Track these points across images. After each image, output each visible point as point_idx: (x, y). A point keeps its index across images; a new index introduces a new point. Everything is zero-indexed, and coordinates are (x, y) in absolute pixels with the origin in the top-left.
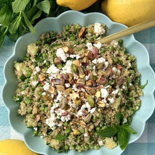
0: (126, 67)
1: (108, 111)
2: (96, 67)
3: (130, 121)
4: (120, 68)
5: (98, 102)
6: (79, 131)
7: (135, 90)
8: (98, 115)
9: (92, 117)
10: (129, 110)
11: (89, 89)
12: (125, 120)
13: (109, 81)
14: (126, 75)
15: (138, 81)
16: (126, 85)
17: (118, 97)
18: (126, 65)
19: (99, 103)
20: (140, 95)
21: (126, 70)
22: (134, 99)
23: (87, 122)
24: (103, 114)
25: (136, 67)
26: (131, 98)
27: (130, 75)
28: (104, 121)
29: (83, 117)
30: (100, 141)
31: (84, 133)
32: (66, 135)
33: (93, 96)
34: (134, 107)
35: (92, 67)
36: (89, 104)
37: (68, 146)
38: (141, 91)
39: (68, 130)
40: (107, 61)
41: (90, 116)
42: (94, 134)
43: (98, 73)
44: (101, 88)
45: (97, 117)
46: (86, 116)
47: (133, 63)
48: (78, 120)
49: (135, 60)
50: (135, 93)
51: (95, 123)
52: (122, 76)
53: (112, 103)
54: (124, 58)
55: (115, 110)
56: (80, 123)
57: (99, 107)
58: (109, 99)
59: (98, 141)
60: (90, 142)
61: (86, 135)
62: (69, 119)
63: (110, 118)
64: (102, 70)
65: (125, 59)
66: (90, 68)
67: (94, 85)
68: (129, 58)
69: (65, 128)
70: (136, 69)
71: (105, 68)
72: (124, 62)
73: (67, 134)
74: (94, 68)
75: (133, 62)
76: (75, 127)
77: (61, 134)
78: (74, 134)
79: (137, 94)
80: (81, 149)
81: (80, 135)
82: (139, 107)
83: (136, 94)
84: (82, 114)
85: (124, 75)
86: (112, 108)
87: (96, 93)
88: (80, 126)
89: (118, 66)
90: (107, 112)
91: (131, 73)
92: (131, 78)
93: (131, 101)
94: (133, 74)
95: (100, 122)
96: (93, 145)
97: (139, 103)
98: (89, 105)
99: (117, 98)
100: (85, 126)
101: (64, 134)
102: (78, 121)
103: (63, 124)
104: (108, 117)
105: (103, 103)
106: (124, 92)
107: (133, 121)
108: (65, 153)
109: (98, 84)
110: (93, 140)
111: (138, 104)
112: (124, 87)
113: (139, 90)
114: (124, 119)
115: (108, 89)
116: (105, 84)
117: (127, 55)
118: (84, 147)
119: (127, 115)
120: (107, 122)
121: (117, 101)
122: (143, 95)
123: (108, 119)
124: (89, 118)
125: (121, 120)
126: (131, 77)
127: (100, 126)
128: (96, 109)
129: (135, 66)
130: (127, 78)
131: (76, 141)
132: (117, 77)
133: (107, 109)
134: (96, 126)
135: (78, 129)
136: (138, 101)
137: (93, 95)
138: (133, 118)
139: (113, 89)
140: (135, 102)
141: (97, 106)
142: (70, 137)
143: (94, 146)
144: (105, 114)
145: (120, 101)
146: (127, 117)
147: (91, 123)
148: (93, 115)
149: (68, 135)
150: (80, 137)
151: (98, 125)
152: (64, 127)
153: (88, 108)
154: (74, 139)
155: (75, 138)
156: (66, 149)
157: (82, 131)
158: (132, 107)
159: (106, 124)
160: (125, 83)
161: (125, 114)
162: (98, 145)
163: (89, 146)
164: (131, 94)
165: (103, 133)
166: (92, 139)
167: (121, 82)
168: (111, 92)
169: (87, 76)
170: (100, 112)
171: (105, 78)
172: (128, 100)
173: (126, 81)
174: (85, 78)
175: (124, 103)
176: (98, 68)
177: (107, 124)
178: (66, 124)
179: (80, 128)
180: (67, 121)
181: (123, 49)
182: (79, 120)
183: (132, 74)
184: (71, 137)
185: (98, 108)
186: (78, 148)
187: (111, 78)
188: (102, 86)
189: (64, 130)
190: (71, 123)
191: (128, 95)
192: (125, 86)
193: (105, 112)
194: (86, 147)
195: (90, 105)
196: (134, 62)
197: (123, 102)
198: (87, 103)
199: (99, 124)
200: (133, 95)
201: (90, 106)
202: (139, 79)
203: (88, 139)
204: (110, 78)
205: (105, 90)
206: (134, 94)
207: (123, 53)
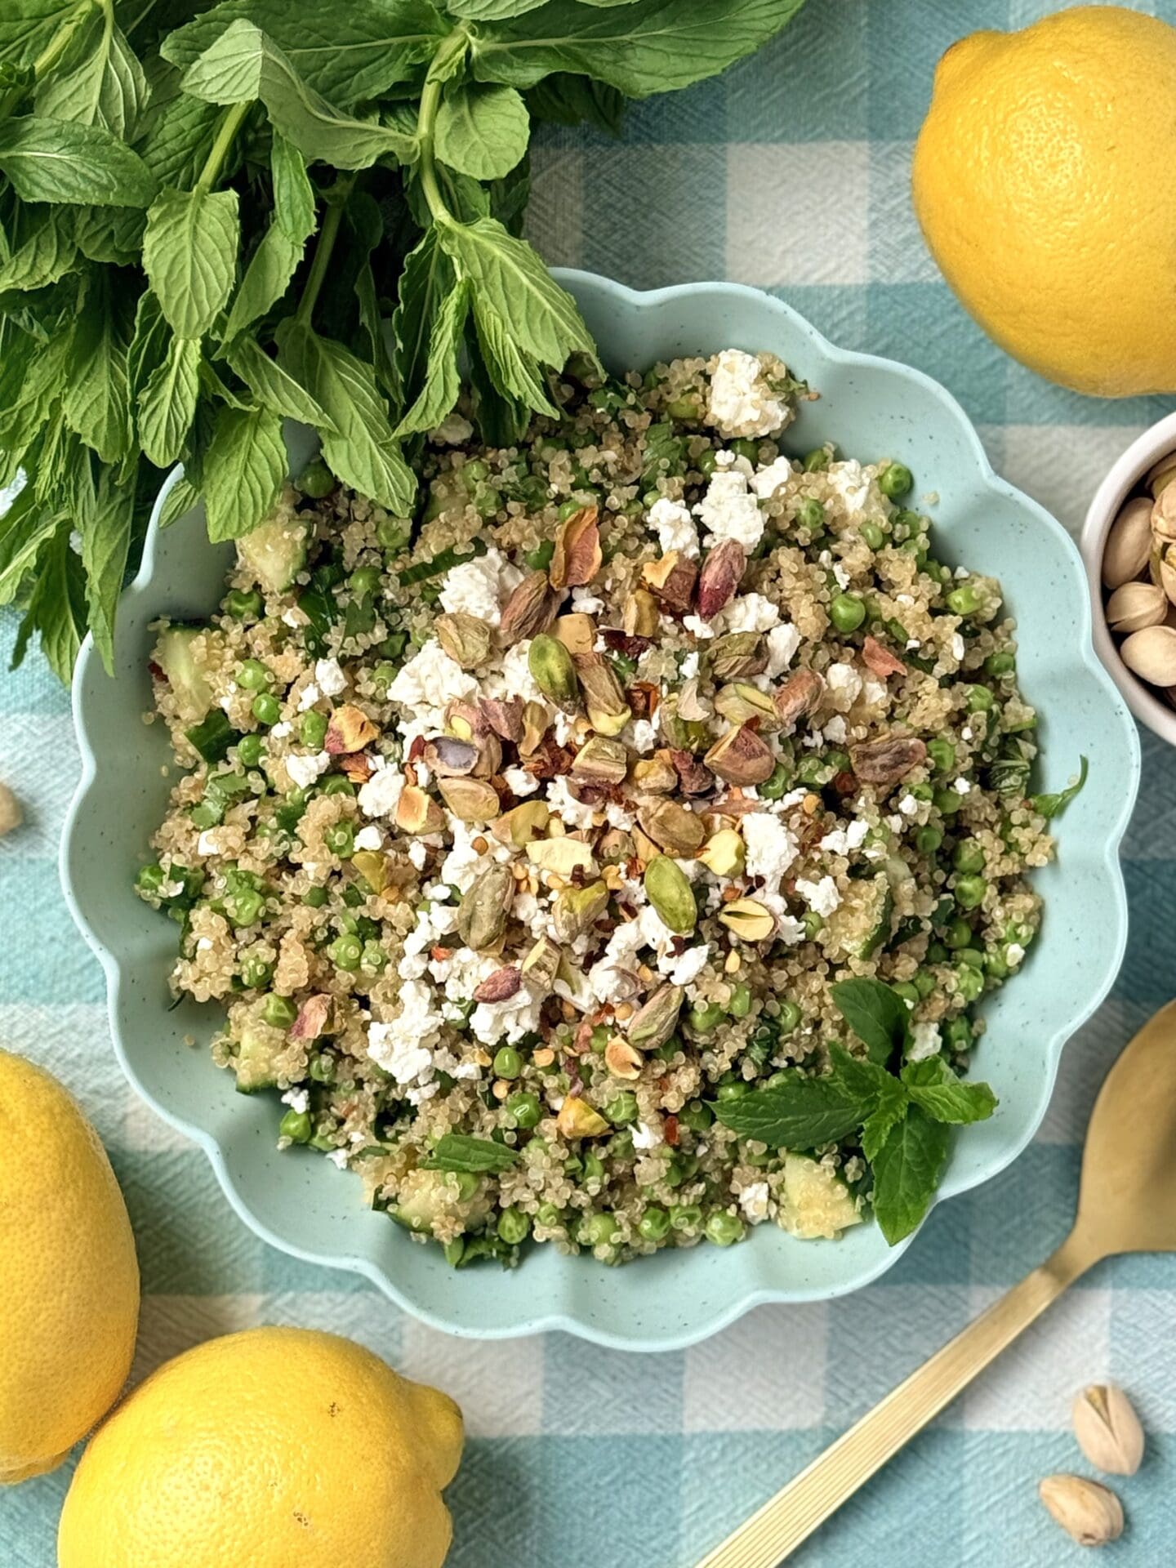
0: (928, 666)
1: (795, 969)
2: (707, 664)
3: (961, 1045)
4: (888, 669)
5: (729, 908)
6: (601, 1111)
7: (998, 828)
8: (723, 994)
9: (686, 1009)
10: (955, 967)
11: (660, 813)
12: (925, 1038)
13: (797, 759)
14: (928, 724)
15: (1022, 763)
16: (928, 791)
17: (870, 877)
18: (930, 648)
19: (729, 914)
20: (1029, 860)
21: (931, 684)
22: (992, 891)
23: (648, 1045)
24: (762, 992)
25: (1013, 666)
26: (968, 885)
27: (958, 719)
28: (772, 1045)
29: (620, 1012)
30: (750, 1185)
31: (635, 1124)
32: (506, 1135)
33: (689, 867)
34: (992, 948)
35: (680, 658)
36: (664, 918)
37: (525, 1221)
38: (1045, 831)
39: (523, 1102)
40: (786, 617)
41: (667, 1003)
42: (704, 1134)
43: (721, 707)
44: (749, 811)
45: (722, 1013)
46: (643, 999)
47: (986, 636)
48: (587, 1031)
49: (1002, 613)
50: (999, 846)
51: (707, 1056)
52: (899, 728)
53: (825, 914)
54: (917, 599)
55: (844, 966)
56: (602, 1054)
57: (732, 937)
58: (801, 886)
59: (735, 1186)
60: (677, 1190)
61: (645, 1137)
62: (529, 1024)
63: (817, 1024)
64: (755, 686)
65: (922, 607)
66: (666, 668)
67: (691, 786)
68: (957, 598)
69: (500, 1091)
70: (1009, 675)
71: (770, 672)
72: (911, 632)
73: (516, 1130)
74: (690, 667)
75: (992, 625)
76: (573, 1084)
77: (477, 1135)
78: (560, 1134)
79: (1015, 855)
80: (615, 1238)
81: (604, 1140)
82: (1031, 948)
83: (1005, 853)
84: (617, 992)
85: (911, 720)
86: (826, 953)
87: (705, 841)
88: (604, 1073)
89: (871, 655)
90: (792, 981)
91: (969, 708)
92: (969, 743)
93: (970, 904)
94: (984, 714)
95: (743, 1046)
96: (698, 1212)
97: (1027, 922)
98: (664, 928)
99: (862, 882)
100: (634, 1075)
101: (497, 1134)
102: (587, 1039)
103: (488, 1062)
104: (800, 1015)
105: (764, 912)
106: (919, 843)
107: (984, 1045)
108: (507, 1266)
109: (720, 783)
110: (700, 1177)
111: (1018, 925)
112: (908, 804)
113: (1025, 825)
114: (917, 1032)
115: (795, 816)
116: (771, 781)
117: (938, 578)
118: (635, 1229)
119: (939, 1005)
120: (789, 1050)
121: (856, 903)
122: (1054, 861)
123: (797, 1024)
124: (662, 1018)
125: (899, 1039)
126: (967, 733)
127: (747, 1078)
128: (711, 958)
129: (1006, 658)
130: (932, 744)
131: (575, 1179)
132: (861, 732)
133: (790, 955)
134: (713, 1078)
135: (592, 1093)
136: (1022, 902)
137: (686, 857)
138: (984, 1027)
139: (831, 815)
140: (999, 913)
141: (718, 934)
142: (532, 1153)
143: (705, 1222)
144: (779, 988)
145: (882, 900)
146: (936, 1015)
147: (680, 1057)
148: (693, 995)
149: (524, 1136)
150: (603, 1153)
151: (728, 1066)
152: (491, 1085)
153: (653, 946)
154: (562, 1163)
155: (571, 1157)
156: (507, 1237)
157: (617, 1112)
158: (978, 943)
159: (784, 1064)
160: (919, 775)
161: (923, 999)
162: (732, 1211)
163: (673, 1220)
164: (967, 854)
165: (764, 1114)
166: (694, 1169)
167: (883, 767)
168: (817, 839)
169: (641, 725)
170: (742, 976)
171: (774, 737)
172: (945, 897)
173: (930, 761)
174: (632, 739)
175: (916, 920)
176: (719, 671)
177: (790, 1061)
178: (505, 1061)
179: (607, 1092)
180: (511, 1040)
181: (913, 537)
182: (599, 1029)
183: (972, 716)
184: (541, 1151)
185: (725, 945)
186: (593, 1229)
187: (816, 740)
188: (751, 793)
189: (495, 1104)
190: (543, 1058)
191: (948, 858)
192: (918, 796)
193: (779, 977)
194: (646, 1226)
195: (671, 928)
196: (999, 631)
197: (909, 912)
198: (648, 914)
199: (736, 1066)
200: (985, 865)
201: (672, 934)
202: (1028, 749)
203: (665, 1165)
204: (807, 741)
205: (773, 821)
206: (988, 855)
207: (911, 566)
